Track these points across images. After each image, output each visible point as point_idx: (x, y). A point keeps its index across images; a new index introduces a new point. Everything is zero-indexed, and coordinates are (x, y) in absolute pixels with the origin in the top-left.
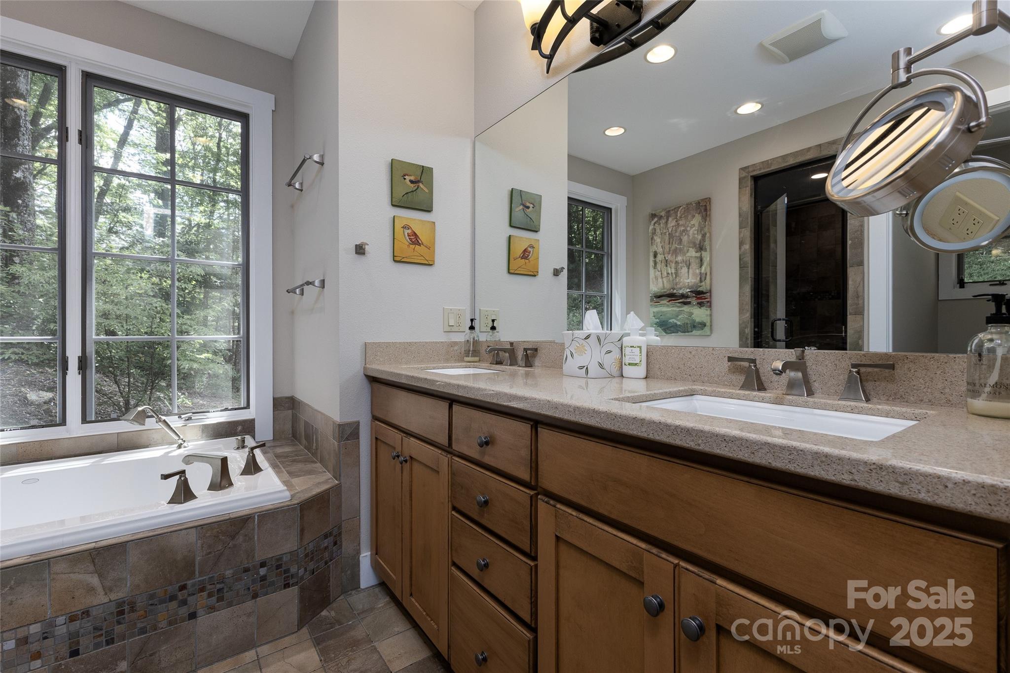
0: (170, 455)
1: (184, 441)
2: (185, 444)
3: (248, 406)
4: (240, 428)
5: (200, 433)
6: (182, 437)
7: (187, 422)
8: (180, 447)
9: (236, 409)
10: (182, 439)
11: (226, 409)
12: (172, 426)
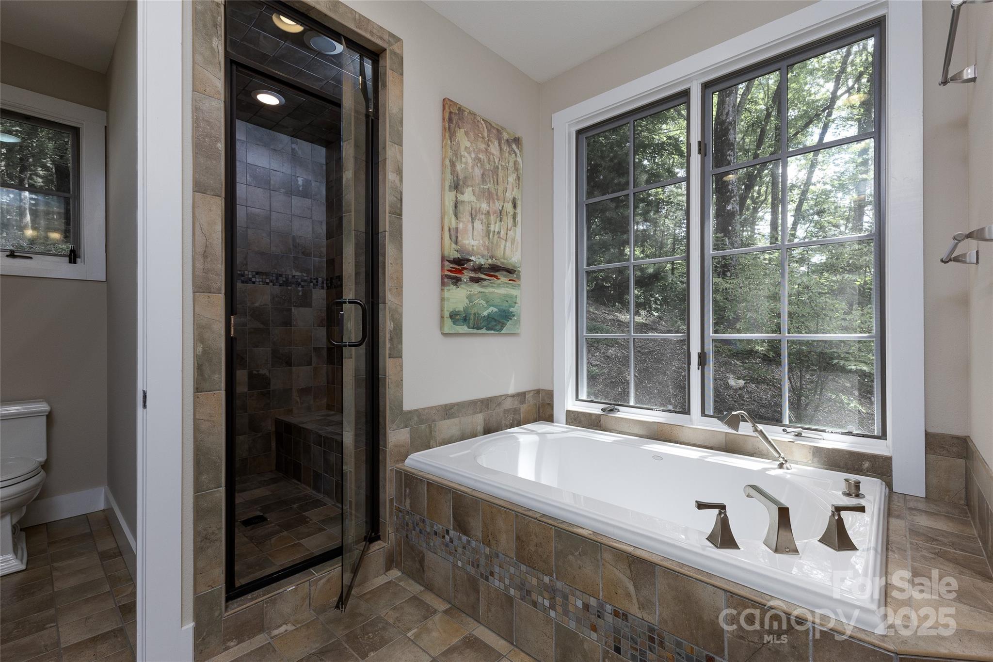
0: (767, 472)
1: (786, 461)
2: (788, 465)
3: (883, 436)
4: (866, 465)
5: (810, 456)
6: (782, 455)
7: (797, 437)
8: (781, 466)
9: (863, 436)
10: (783, 458)
11: (850, 433)
12: (770, 438)
